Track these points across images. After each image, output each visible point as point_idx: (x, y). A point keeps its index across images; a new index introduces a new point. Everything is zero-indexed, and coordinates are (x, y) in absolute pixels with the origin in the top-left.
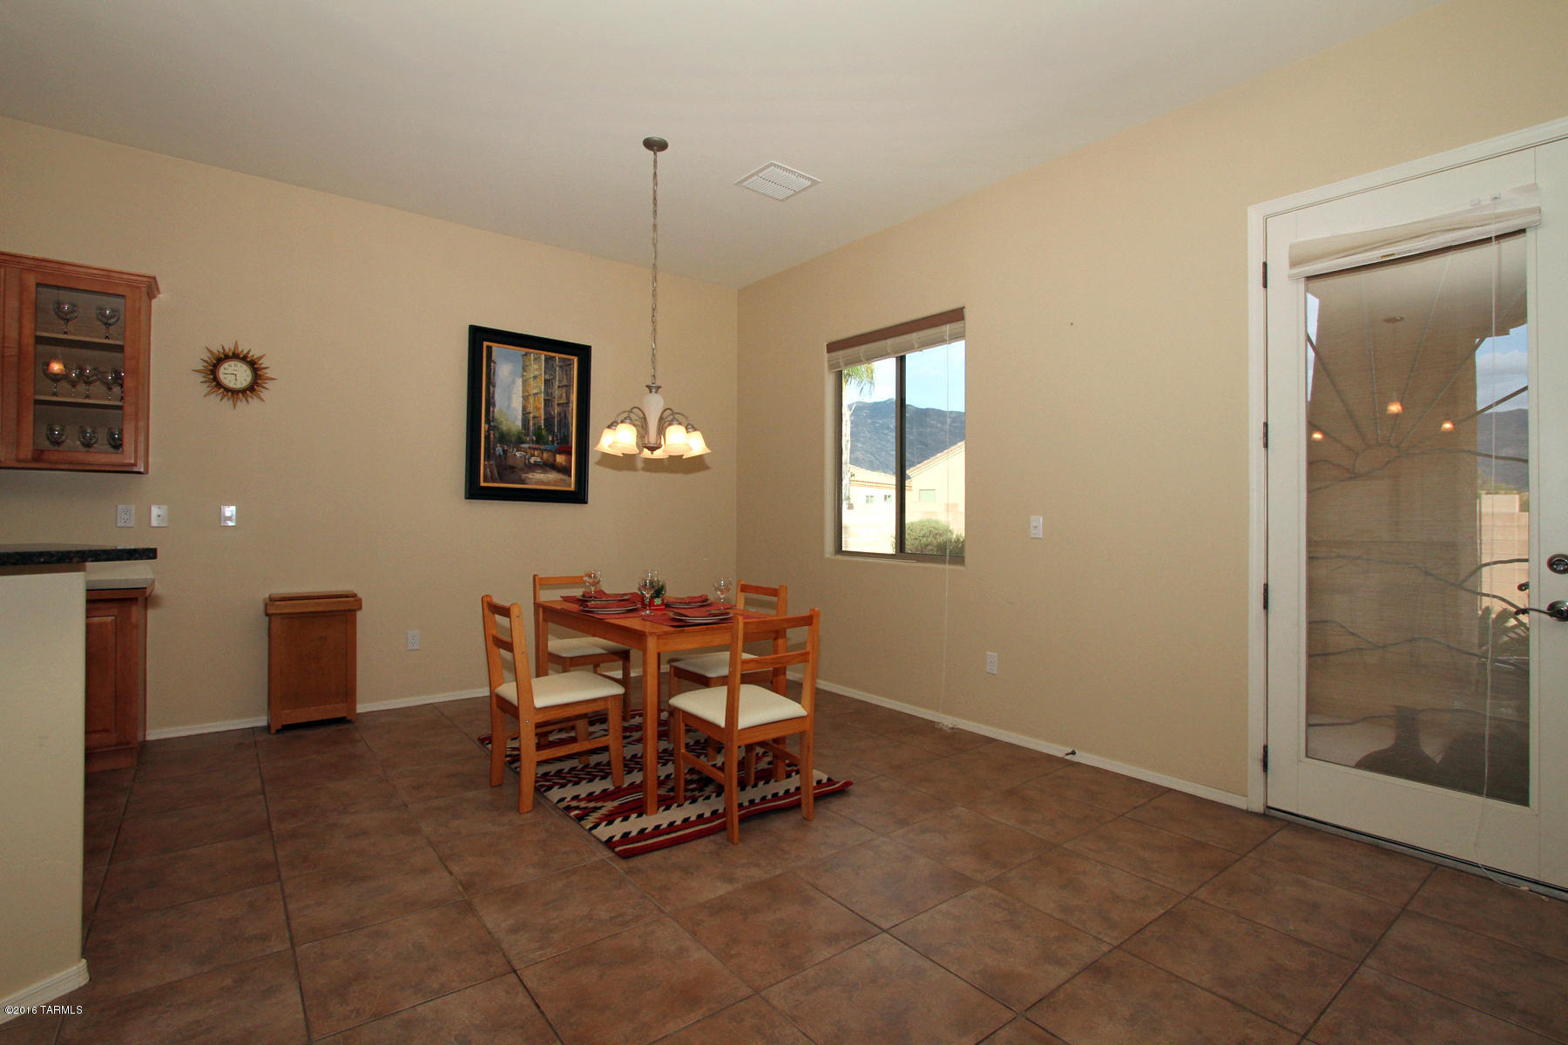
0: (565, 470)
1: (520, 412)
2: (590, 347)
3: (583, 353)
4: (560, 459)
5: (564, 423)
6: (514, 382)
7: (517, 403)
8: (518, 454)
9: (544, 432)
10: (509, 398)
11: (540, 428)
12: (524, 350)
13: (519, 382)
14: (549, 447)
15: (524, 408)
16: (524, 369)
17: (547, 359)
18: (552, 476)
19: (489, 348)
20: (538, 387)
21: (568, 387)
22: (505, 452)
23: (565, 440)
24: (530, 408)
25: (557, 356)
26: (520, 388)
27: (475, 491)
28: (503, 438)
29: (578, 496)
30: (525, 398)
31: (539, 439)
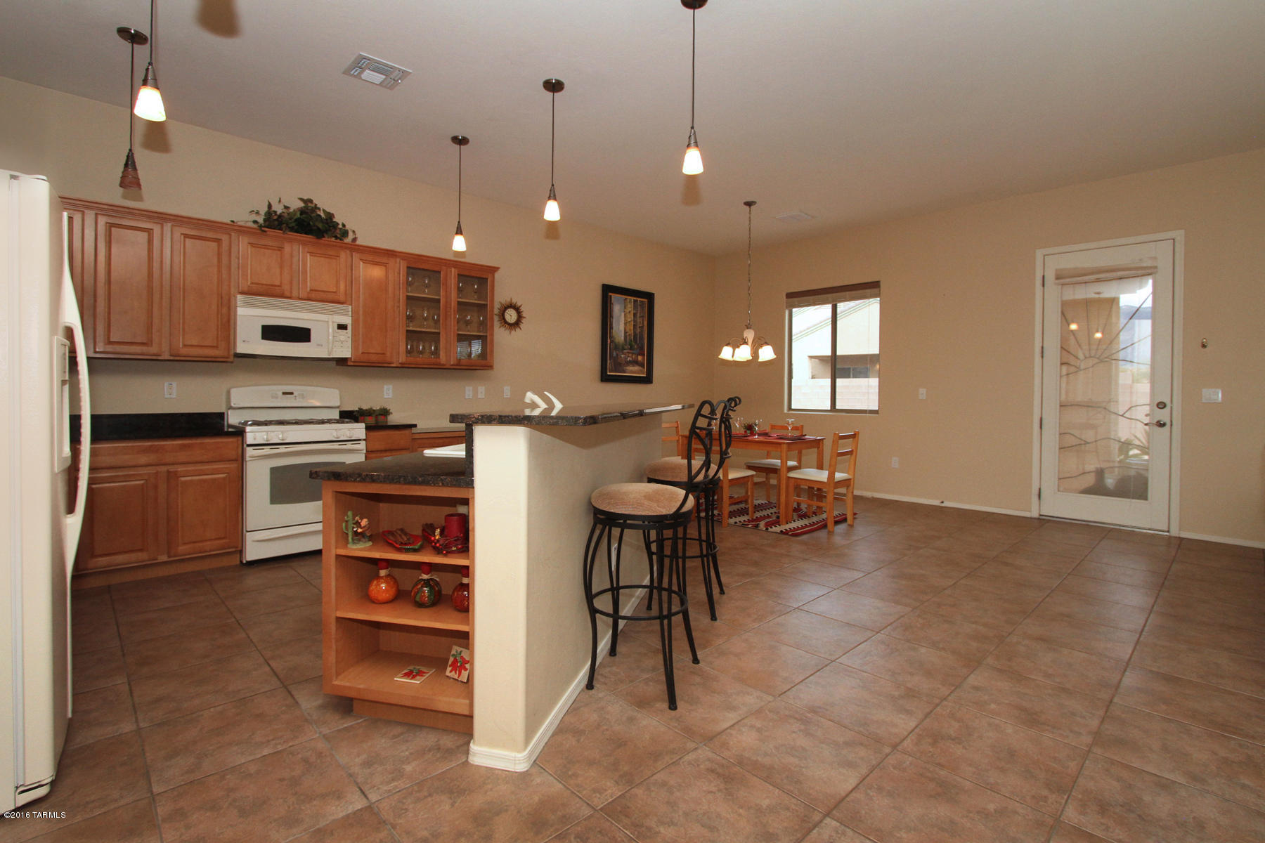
0: (642, 365)
1: (623, 332)
2: (653, 294)
3: (650, 297)
4: (640, 358)
5: (642, 338)
6: (621, 315)
7: (622, 327)
8: (623, 356)
9: (633, 343)
10: (619, 324)
11: (631, 341)
12: (624, 297)
13: (623, 314)
14: (634, 352)
15: (625, 330)
16: (625, 308)
17: (635, 301)
18: (636, 368)
19: (611, 296)
20: (630, 318)
21: (643, 317)
22: (617, 355)
23: (642, 348)
24: (628, 330)
25: (639, 299)
26: (623, 319)
27: (605, 378)
28: (616, 347)
29: (648, 380)
30: (625, 324)
31: (631, 348)
